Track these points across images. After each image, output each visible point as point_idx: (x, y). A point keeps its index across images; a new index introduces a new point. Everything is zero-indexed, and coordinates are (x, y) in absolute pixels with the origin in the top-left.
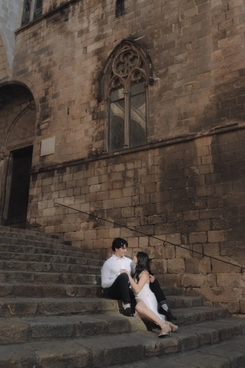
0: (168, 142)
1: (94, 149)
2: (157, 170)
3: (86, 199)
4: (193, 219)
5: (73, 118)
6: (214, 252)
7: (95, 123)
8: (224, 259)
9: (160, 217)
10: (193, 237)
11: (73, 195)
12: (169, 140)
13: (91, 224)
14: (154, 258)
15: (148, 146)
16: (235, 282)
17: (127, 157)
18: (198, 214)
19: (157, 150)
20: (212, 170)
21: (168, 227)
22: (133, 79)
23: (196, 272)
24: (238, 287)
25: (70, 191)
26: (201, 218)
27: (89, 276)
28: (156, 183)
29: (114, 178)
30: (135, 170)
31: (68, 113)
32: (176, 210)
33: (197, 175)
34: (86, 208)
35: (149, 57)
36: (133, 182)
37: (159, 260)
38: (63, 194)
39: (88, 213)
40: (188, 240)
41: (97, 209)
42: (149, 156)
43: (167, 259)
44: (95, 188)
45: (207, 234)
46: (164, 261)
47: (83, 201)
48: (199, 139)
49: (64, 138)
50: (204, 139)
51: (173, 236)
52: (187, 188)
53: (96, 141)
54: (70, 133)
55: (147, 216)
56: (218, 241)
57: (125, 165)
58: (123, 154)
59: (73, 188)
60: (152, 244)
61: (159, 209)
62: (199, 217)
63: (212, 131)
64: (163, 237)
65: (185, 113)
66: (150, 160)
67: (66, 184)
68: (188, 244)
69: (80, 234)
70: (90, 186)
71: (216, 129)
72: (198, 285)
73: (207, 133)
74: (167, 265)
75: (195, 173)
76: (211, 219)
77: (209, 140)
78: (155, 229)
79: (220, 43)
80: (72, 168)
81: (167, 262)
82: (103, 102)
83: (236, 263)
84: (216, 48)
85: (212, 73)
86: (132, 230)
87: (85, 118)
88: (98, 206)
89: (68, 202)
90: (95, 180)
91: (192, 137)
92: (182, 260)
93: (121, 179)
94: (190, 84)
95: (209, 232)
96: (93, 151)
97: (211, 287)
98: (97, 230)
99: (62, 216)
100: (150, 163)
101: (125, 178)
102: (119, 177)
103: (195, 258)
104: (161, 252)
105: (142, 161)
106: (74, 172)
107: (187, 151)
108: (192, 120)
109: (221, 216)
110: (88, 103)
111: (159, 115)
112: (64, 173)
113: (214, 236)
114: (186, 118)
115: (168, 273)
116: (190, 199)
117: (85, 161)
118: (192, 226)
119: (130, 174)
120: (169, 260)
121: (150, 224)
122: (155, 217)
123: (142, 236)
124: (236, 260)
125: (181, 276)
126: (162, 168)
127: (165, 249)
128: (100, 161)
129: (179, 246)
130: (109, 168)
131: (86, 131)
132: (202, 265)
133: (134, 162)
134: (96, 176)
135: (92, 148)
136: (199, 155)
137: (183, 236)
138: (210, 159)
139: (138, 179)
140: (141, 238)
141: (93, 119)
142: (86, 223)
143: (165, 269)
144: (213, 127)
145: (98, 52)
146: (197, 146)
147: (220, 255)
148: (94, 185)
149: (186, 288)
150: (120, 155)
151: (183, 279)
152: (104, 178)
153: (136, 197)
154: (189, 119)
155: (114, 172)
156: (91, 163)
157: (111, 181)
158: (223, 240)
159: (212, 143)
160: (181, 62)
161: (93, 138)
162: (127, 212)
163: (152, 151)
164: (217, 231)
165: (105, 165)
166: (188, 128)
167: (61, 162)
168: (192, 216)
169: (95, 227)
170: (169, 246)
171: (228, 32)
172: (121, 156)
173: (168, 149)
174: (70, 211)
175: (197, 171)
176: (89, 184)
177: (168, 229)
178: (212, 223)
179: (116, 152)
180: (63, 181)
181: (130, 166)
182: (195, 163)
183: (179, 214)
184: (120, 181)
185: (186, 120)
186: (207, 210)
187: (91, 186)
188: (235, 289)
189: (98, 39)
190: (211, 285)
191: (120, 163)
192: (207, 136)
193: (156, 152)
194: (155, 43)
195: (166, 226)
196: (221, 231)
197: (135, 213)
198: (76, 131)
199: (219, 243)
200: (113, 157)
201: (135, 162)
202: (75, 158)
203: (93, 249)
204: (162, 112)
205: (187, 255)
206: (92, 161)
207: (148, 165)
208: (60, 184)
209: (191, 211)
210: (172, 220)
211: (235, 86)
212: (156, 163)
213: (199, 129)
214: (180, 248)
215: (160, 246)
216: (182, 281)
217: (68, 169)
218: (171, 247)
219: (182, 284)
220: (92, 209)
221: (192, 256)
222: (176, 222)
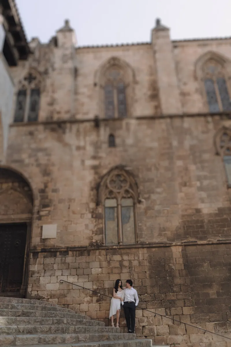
0: (154, 245)
1: (94, 241)
2: (146, 263)
3: (88, 279)
4: (173, 299)
5: (74, 213)
6: (187, 321)
7: (94, 221)
8: (194, 325)
9: (150, 296)
10: (173, 311)
11: (76, 275)
12: (155, 244)
13: (95, 299)
14: (147, 325)
15: (140, 246)
16: (201, 339)
17: (123, 251)
18: (176, 295)
19: (145, 249)
20: (183, 268)
21: (156, 303)
22: (125, 195)
23: (177, 334)
24: (202, 343)
25: (74, 271)
26: (178, 298)
28: (146, 272)
29: (113, 264)
30: (130, 261)
31: (69, 208)
32: (161, 292)
33: (174, 270)
34: (89, 286)
35: (136, 184)
36: (128, 270)
37: (150, 327)
38: (66, 272)
39: (92, 290)
40: (170, 313)
41: (99, 287)
42: (140, 252)
44: (96, 270)
45: (182, 309)
46: (155, 327)
47: (87, 280)
48: (174, 247)
49: (66, 228)
50: (177, 247)
51: (160, 310)
52: (168, 278)
53: (96, 234)
54: (71, 224)
55: (141, 295)
56: (189, 314)
57: (122, 257)
58: (120, 249)
59: (76, 269)
60: (145, 315)
61: (149, 291)
62: (177, 298)
63: (182, 243)
64: (153, 310)
65: (163, 228)
66: (140, 255)
67: (69, 265)
68: (171, 315)
69: (84, 307)
71: (184, 242)
72: (179, 343)
73: (179, 244)
74: (157, 330)
75: (173, 268)
76: (184, 299)
77: (180, 249)
78: (147, 304)
79: (184, 189)
80: (75, 252)
81: (157, 328)
82: (100, 206)
83: (200, 327)
84: (181, 191)
85: (180, 206)
87: (85, 215)
88: (100, 285)
89: (71, 279)
91: (170, 245)
92: (167, 326)
93: (119, 266)
94: (166, 210)
95: (183, 308)
96: (94, 242)
97: (186, 343)
98: (100, 303)
99: (66, 291)
100: (141, 258)
101: (122, 266)
102: (117, 265)
103: (176, 325)
104: (152, 320)
105: (135, 255)
106: (76, 256)
107: (166, 253)
108: (169, 233)
109: (190, 298)
110: (87, 204)
111: (146, 225)
112: (67, 256)
113: (187, 310)
114: (164, 231)
115: (157, 335)
116: (170, 285)
117: (88, 249)
118: (172, 303)
119: (126, 263)
120: (158, 326)
121: (143, 301)
122: (146, 296)
123: (138, 309)
124: (200, 326)
125: (167, 337)
126: (150, 262)
127: (155, 318)
128: (100, 250)
129: (165, 316)
130: (108, 257)
131: (87, 226)
132: (180, 329)
133: (128, 255)
134: (97, 262)
135: (92, 239)
136: (174, 257)
137: (167, 310)
138: (181, 261)
139: (132, 268)
141: (92, 217)
142: (89, 298)
143: (156, 332)
144: (182, 240)
145: (95, 168)
146: (173, 251)
147: (191, 323)
148: (96, 269)
149: (171, 345)
150: (118, 248)
151: (168, 339)
152: (105, 264)
154: (166, 232)
155: (112, 261)
156: (92, 251)
157: (111, 267)
158: (193, 313)
159: (182, 250)
160: (159, 193)
161: (93, 232)
163: (142, 249)
164: (188, 307)
165: (105, 254)
166: (166, 238)
167: (63, 246)
168: (171, 296)
169: (98, 301)
170: (157, 317)
171: (188, 184)
172: (118, 250)
173: (154, 250)
174: (74, 287)
175: (173, 267)
176: (91, 267)
177: (156, 305)
178: (184, 302)
179: (115, 246)
180: (66, 262)
181: (125, 257)
182: (172, 261)
183: (163, 295)
184: (118, 267)
185: (164, 232)
186: (181, 293)
187: (93, 269)
188: (201, 344)
189: (94, 158)
190: (187, 342)
191: (117, 255)
192: (179, 245)
193: (145, 250)
194: (140, 176)
195: (155, 303)
196: (190, 307)
198: (76, 224)
199: (190, 315)
200: (111, 249)
201: (130, 255)
202: (77, 244)
203: (97, 319)
204: (148, 224)
205: (170, 323)
206: (93, 250)
207: (140, 259)
208: (63, 265)
209: (171, 294)
210: (159, 299)
211: (194, 218)
212: (145, 259)
213: (173, 241)
214: (165, 318)
215: (152, 316)
216: (168, 340)
217: (70, 253)
218: (159, 317)
219: (168, 342)
220: (95, 287)
221: (173, 323)
222: (161, 300)
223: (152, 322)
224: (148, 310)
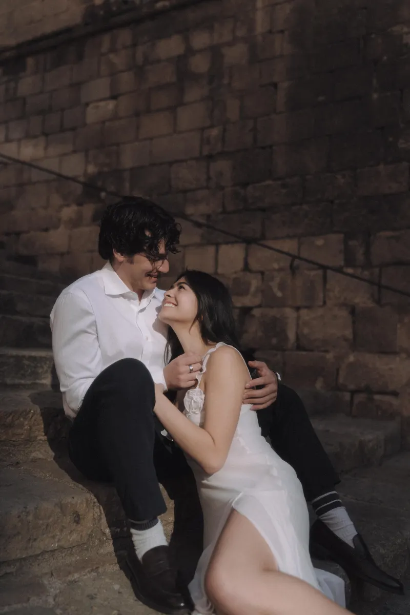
1: (98, 1)
2: (281, 46)
3: (74, 143)
9: (284, 186)
11: (43, 134)
13: (89, 210)
14: (260, 306)
18: (407, 174)
21: (305, 215)
23: (387, 350)
25: (36, 123)
27: (24, 357)
28: (275, 85)
29: (153, 78)
30: (215, 52)
32: (333, 164)
36: (207, 88)
37: (273, 312)
38: (17, 130)
39: (82, 179)
40: (367, 253)
41: (106, 169)
42: (260, 4)
43: (298, 309)
44: (99, 109)
46: (290, 313)
47: (69, 148)
51: (320, 242)
52: (375, 96)
55: (245, 185)
57: (187, 40)
58: (181, 7)
59: (43, 112)
60: (254, 265)
61: (280, 164)
64: (289, 246)
66: (260, 16)
67: (25, 103)
68: (368, 264)
69: (58, 238)
70: (87, 104)
72: (391, 388)
74: (298, 325)
75: (406, 45)
78: (267, 222)
80: (41, 57)
81: (298, 318)
86: (199, 225)
88: (107, 161)
89: (28, 151)
90: (100, 87)
92: (344, 313)
93: (174, 79)
96: (97, 6)
99: (13, 191)
100: (260, 26)
101: (184, 76)
102: (168, 75)
103: (388, 308)
104: (282, 287)
105: (235, 21)
106: (45, 69)
112: (21, 74)
115: (299, 347)
116: (382, 128)
117: (73, 36)
118: (383, 211)
119: (200, 64)
120: (304, 312)
121: (253, 207)
122: (267, 186)
123: (227, 243)
125: (339, 358)
126: (297, 39)
127: (293, 278)
128: (114, 32)
129: (339, 270)
130: (140, 50)
133: (212, 27)
134: (102, 77)
137: (352, 243)
139: (221, 78)
140: (224, 249)
142: (74, 208)
143: (292, 336)
148: (97, 104)
149: (353, 393)
150: (172, 9)
151: (344, 365)
152: (126, 80)
153: (215, 132)
155: (153, 63)
156: (89, 41)
157: (146, 87)
162: (186, 175)
165: (129, 41)
167: (12, 42)
168: (384, 180)
169: (97, 218)
170: (305, 271)
174: (35, 175)
176: (84, 101)
177: (307, 221)
180: (18, 95)
181: (200, 40)
183: (343, 177)
184: (169, 85)
187: (91, 106)
191: (170, 36)
195: (301, 213)
197: (209, 179)
200: (151, 17)
201: (216, 26)
202: (49, 28)
205: (362, 299)
206: (93, 35)
207: (255, 33)
208: (9, 105)
209: (381, 167)
210: (319, 196)
214: (339, 276)
215: (281, 270)
216: (342, 373)
217: (30, 61)
218: (313, 273)
219: (341, 380)
220: (92, 169)
221: (378, 302)
222: (332, 202)
223: (279, 294)
224: (270, 243)
